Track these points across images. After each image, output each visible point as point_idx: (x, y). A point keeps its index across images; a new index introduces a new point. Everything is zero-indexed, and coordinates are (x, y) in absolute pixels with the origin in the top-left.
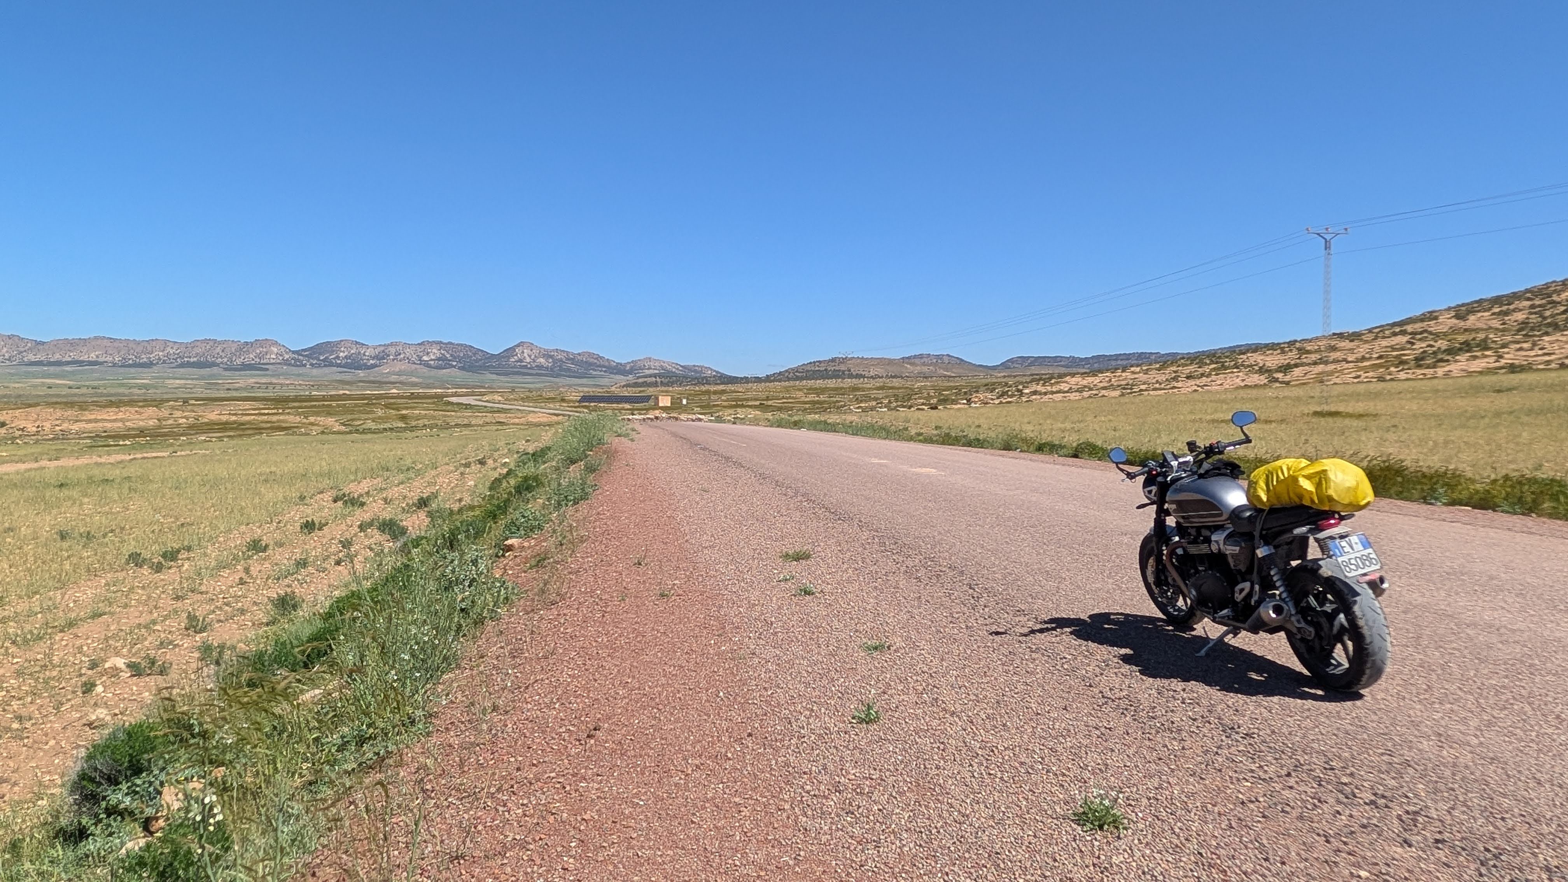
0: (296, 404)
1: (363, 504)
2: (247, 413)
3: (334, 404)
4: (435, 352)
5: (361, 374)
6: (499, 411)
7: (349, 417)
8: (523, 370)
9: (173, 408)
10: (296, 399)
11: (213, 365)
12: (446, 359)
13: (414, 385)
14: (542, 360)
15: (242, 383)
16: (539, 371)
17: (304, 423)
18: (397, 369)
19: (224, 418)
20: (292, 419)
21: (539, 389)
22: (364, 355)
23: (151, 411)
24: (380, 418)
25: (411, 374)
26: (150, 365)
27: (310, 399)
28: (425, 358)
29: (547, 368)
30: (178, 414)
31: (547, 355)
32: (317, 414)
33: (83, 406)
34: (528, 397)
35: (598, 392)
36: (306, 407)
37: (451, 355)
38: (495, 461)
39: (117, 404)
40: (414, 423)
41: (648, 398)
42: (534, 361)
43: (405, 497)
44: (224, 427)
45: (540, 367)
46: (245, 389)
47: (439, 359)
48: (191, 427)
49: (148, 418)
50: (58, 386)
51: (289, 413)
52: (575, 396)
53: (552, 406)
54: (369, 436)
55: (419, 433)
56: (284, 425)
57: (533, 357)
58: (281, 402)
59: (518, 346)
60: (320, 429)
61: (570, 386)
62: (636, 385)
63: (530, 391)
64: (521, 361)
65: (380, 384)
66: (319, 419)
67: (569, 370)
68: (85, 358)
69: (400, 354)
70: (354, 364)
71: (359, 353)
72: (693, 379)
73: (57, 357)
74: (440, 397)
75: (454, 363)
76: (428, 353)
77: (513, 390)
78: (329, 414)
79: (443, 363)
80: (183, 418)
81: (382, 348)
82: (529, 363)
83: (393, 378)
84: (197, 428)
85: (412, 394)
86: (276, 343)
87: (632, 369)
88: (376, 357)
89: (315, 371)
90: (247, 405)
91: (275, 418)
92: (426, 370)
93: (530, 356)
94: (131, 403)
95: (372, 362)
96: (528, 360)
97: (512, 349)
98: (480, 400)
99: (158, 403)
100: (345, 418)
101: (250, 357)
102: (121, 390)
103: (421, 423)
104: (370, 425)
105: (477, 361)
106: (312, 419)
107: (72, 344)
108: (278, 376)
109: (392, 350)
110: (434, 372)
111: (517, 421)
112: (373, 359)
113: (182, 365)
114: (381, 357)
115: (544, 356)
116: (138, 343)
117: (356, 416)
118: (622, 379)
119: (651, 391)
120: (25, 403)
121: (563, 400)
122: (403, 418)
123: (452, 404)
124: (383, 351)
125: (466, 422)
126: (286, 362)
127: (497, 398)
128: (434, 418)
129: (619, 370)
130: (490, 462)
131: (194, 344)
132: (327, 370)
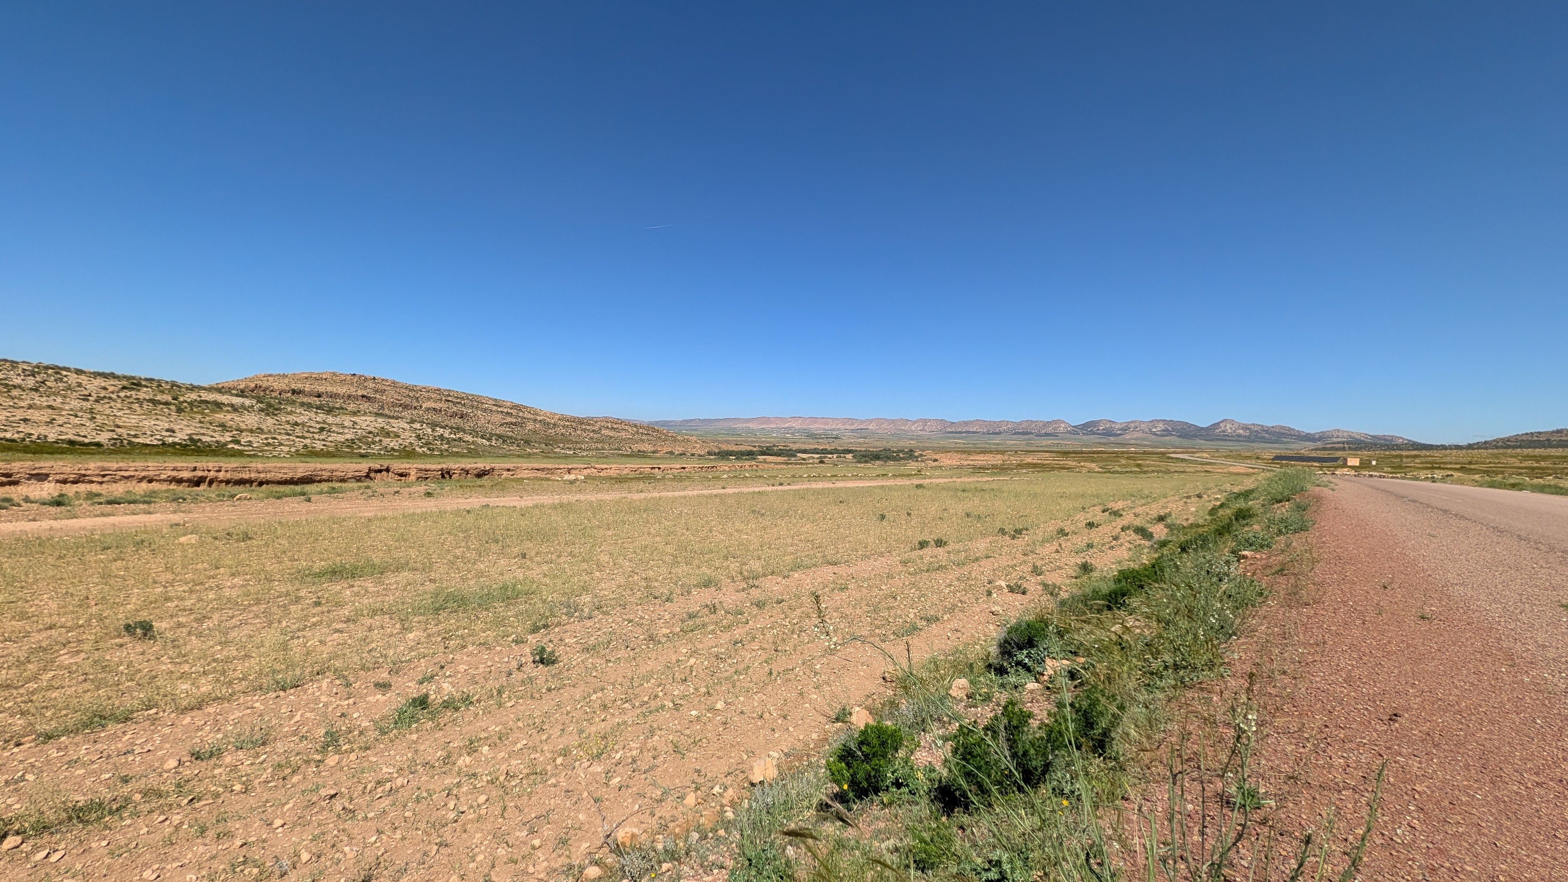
0: (1074, 455)
1: (1121, 515)
2: (1047, 459)
3: (1095, 456)
4: (1161, 426)
5: (1112, 439)
6: (1207, 464)
7: (1105, 463)
8: (1225, 437)
9: (1010, 455)
10: (1074, 452)
11: (1031, 433)
12: (1168, 430)
13: (1146, 446)
14: (1241, 432)
15: (1044, 443)
16: (1239, 438)
17: (1078, 466)
18: (1136, 436)
19: (1035, 461)
20: (1072, 463)
21: (1238, 451)
22: (1114, 428)
23: (999, 456)
24: (1123, 465)
25: (1144, 439)
26: (999, 433)
27: (1082, 452)
28: (1154, 430)
29: (1245, 437)
30: (1012, 458)
31: (1245, 428)
32: (1085, 461)
33: (969, 453)
34: (1229, 456)
35: (1289, 453)
36: (1080, 457)
37: (1172, 428)
38: (1209, 496)
39: (984, 452)
40: (1146, 469)
41: (1336, 459)
42: (1235, 432)
43: (1147, 514)
44: (1035, 466)
45: (1239, 436)
46: (1046, 446)
47: (1163, 431)
48: (1019, 465)
49: (998, 460)
50: (959, 443)
51: (1069, 460)
52: (1269, 455)
53: (1249, 461)
54: (1117, 475)
55: (1149, 475)
56: (1067, 467)
57: (1234, 429)
58: (1066, 453)
59: (1222, 422)
60: (1087, 470)
61: (1264, 449)
62: (1324, 449)
63: (1231, 451)
64: (1223, 431)
65: (1123, 445)
66: (1086, 464)
67: (1263, 437)
68: (971, 430)
69: (1137, 428)
70: (1108, 433)
71: (1111, 427)
72: (1382, 446)
73: (960, 429)
74: (1163, 454)
75: (1175, 433)
76: (1155, 427)
77: (1217, 451)
78: (1093, 461)
79: (1166, 433)
80: (1014, 460)
81: (1126, 424)
82: (1231, 433)
83: (1132, 442)
84: (1021, 466)
85: (1144, 451)
86: (1063, 422)
87: (1322, 437)
88: (1122, 429)
89: (1085, 437)
90: (1047, 455)
91: (1062, 463)
92: (1154, 437)
93: (1231, 428)
94: (991, 452)
95: (1120, 432)
96: (1230, 431)
97: (1218, 424)
98: (1193, 456)
99: (1003, 452)
100: (1101, 464)
101: (1050, 430)
102: (986, 446)
103: (1150, 469)
104: (1118, 469)
105: (1190, 431)
106: (1082, 464)
107: (966, 423)
108: (1064, 439)
109: (1132, 425)
110: (1160, 439)
111: (1220, 471)
112: (1120, 430)
113: (1015, 434)
114: (1125, 429)
115: (1243, 428)
116: (995, 423)
117: (1109, 463)
118: (1311, 445)
119: (1339, 454)
120: (946, 450)
121: (1258, 458)
122: (1139, 466)
123: (1172, 458)
124: (1126, 426)
125: (1182, 470)
126: (1068, 432)
127: (1205, 455)
128: (1159, 466)
129: (1309, 438)
130: (1205, 496)
131: (1021, 423)
132: (1091, 437)
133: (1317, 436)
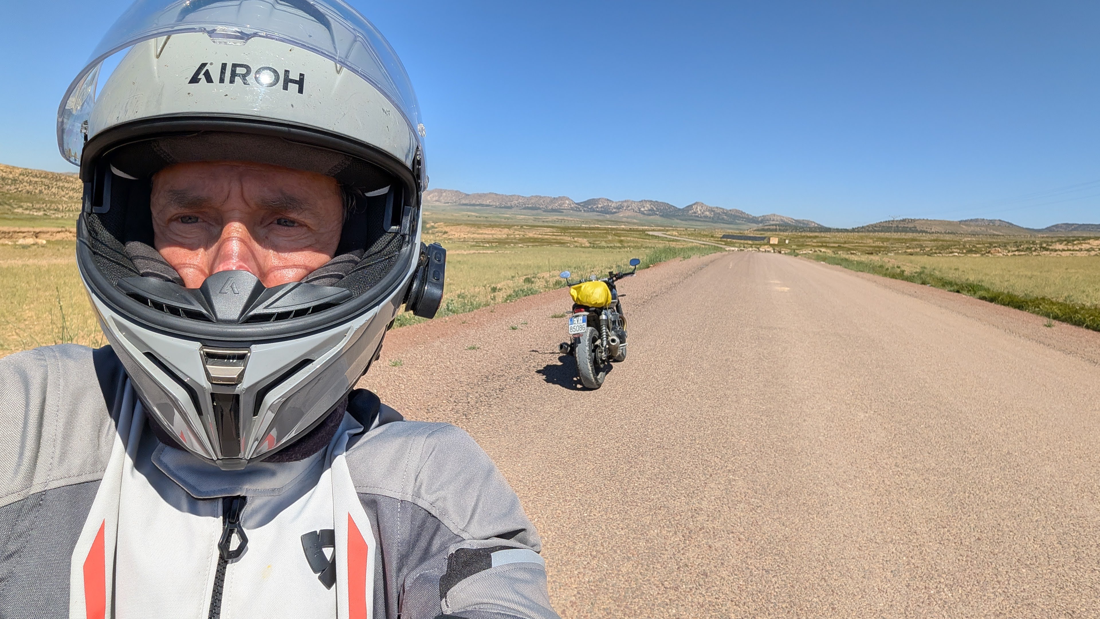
0: (571, 231)
2: (546, 234)
3: (589, 232)
4: (649, 206)
5: (608, 216)
6: (673, 241)
7: (594, 239)
8: (693, 218)
9: (516, 230)
10: (573, 228)
11: (539, 208)
12: (654, 210)
13: (632, 224)
14: (708, 213)
15: (549, 218)
16: (704, 219)
17: (571, 241)
18: (627, 215)
19: (536, 236)
20: (567, 239)
21: (701, 230)
22: (611, 206)
23: (506, 230)
24: (609, 241)
25: (632, 218)
26: (511, 207)
27: (579, 228)
28: (642, 209)
29: (710, 218)
30: (517, 232)
31: (711, 210)
32: (579, 237)
33: (478, 226)
34: (692, 233)
35: (736, 232)
36: (576, 233)
37: (656, 208)
39: (493, 226)
41: (764, 238)
42: (703, 213)
44: (534, 240)
45: (706, 217)
46: (549, 221)
47: (649, 210)
48: (520, 239)
49: (501, 234)
51: (566, 236)
52: (719, 234)
53: (704, 239)
54: (601, 249)
56: (562, 241)
57: (702, 211)
58: (565, 230)
59: (695, 204)
60: (577, 245)
61: (719, 228)
62: (760, 230)
63: (695, 230)
64: (695, 213)
65: (616, 222)
66: (579, 239)
67: (722, 219)
68: (485, 203)
69: (629, 207)
70: (605, 211)
71: (608, 205)
72: (798, 228)
73: (474, 202)
74: (643, 231)
75: (658, 213)
76: (644, 207)
77: (686, 229)
78: (585, 237)
79: (652, 212)
80: (518, 234)
81: (620, 203)
82: (700, 214)
83: (622, 220)
84: (524, 240)
85: (630, 229)
86: (569, 199)
87: (763, 220)
88: (617, 208)
89: (586, 214)
90: (549, 230)
91: (558, 238)
92: (642, 216)
94: (499, 226)
95: (614, 210)
96: (699, 212)
97: (693, 206)
98: (665, 234)
99: (509, 227)
100: (591, 240)
101: (556, 206)
102: (496, 219)
104: (603, 244)
105: (670, 212)
106: (576, 239)
107: (482, 196)
108: (566, 215)
109: (625, 204)
110: (646, 217)
112: (615, 208)
113: (524, 208)
114: (619, 208)
115: (709, 210)
116: (508, 196)
117: (598, 239)
118: (753, 226)
119: (767, 234)
121: (712, 237)
122: (621, 241)
123: (649, 235)
124: (621, 205)
126: (572, 209)
127: (675, 233)
128: (637, 242)
129: (754, 220)
131: (532, 198)
132: (591, 214)
133: (760, 219)
